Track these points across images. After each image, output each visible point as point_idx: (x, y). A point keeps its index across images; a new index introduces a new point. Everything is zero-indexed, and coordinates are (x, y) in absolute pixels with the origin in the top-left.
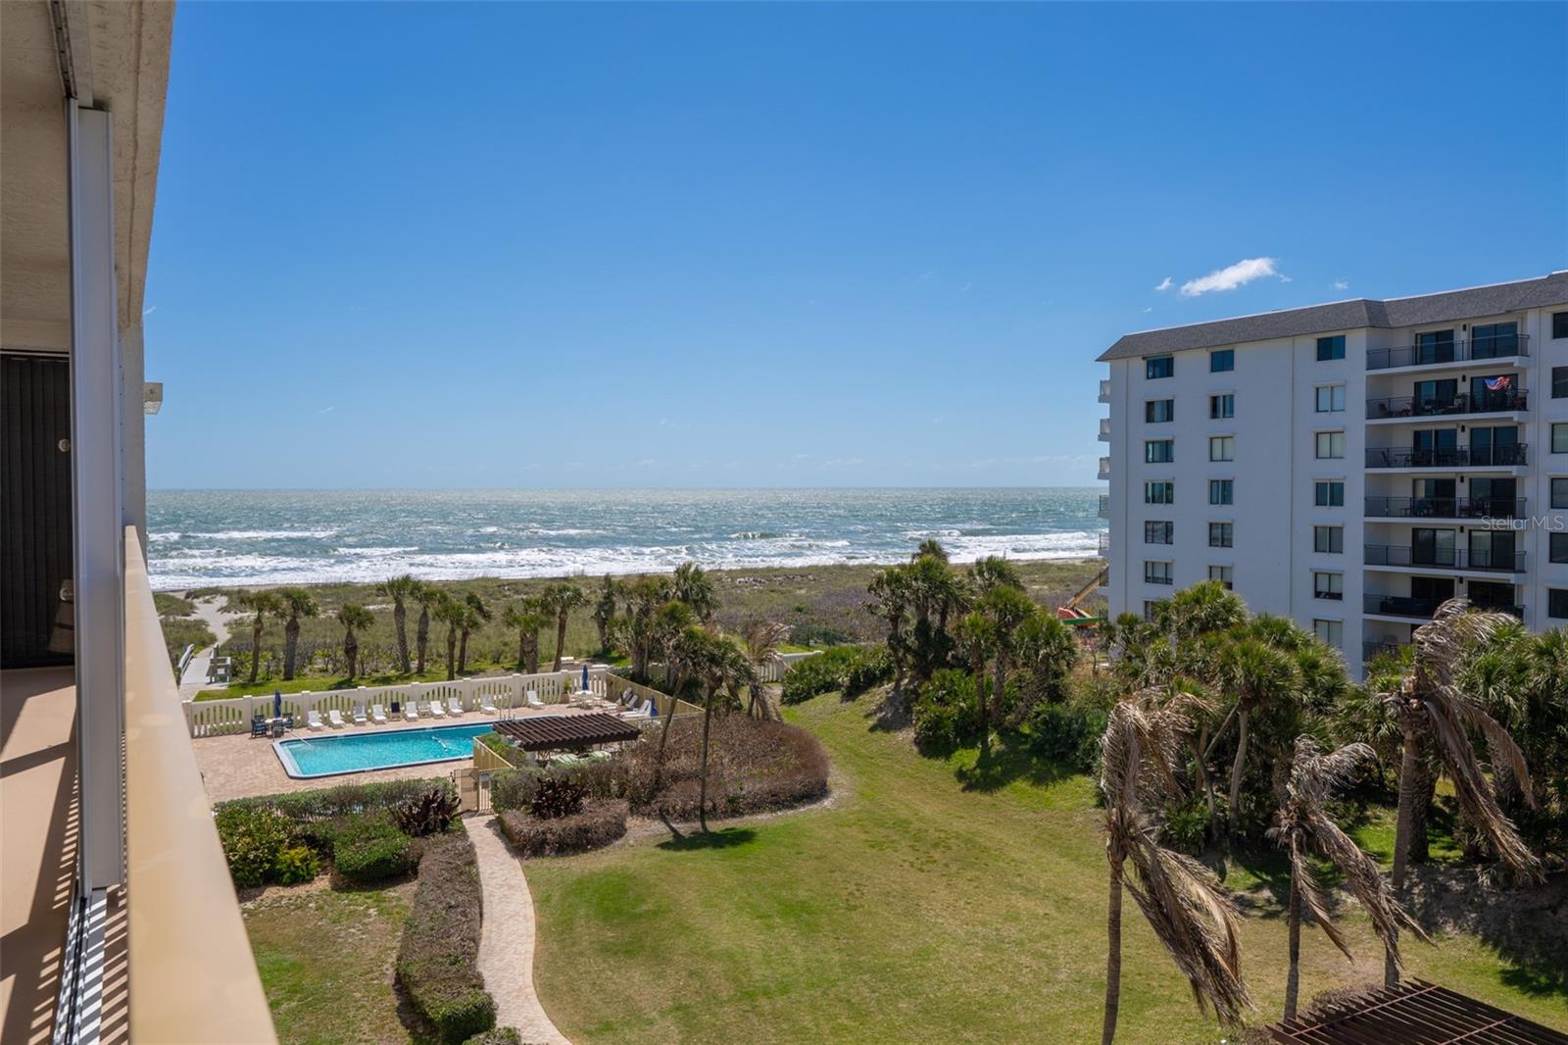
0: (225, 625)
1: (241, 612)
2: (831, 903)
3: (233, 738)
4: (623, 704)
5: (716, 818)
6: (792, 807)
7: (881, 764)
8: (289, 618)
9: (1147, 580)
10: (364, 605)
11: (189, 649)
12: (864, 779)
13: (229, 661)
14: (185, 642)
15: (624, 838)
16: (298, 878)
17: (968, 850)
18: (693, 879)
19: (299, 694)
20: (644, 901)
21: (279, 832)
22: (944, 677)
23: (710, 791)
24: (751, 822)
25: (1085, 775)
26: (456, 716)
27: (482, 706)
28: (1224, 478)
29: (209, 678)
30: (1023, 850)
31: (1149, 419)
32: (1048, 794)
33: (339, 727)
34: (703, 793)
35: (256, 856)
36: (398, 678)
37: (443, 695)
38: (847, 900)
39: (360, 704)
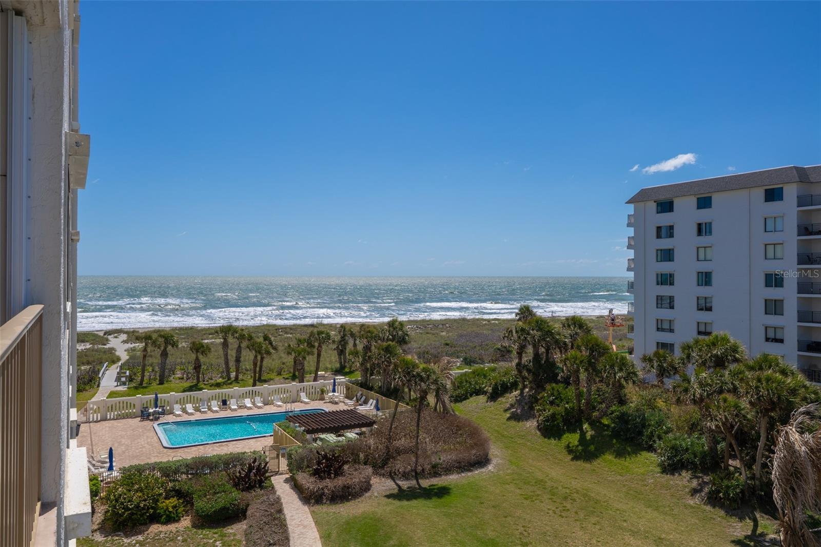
0: (125, 351)
1: (134, 343)
2: (511, 540)
3: (130, 420)
4: (357, 402)
5: (424, 477)
6: (470, 471)
7: (519, 442)
8: (162, 348)
9: (658, 329)
10: (202, 340)
11: (105, 365)
12: (510, 452)
13: (128, 374)
14: (103, 361)
15: (371, 491)
16: (171, 519)
17: (586, 502)
18: (419, 521)
19: (169, 394)
20: (391, 538)
21: (159, 488)
22: (553, 389)
23: (421, 460)
24: (447, 480)
25: (649, 452)
26: (259, 408)
27: (275, 402)
28: (706, 271)
29: (116, 383)
30: (621, 502)
31: (659, 236)
32: (627, 464)
33: (192, 414)
34: (417, 461)
35: (144, 505)
36: (224, 383)
37: (252, 395)
38: (520, 538)
39: (204, 401)
